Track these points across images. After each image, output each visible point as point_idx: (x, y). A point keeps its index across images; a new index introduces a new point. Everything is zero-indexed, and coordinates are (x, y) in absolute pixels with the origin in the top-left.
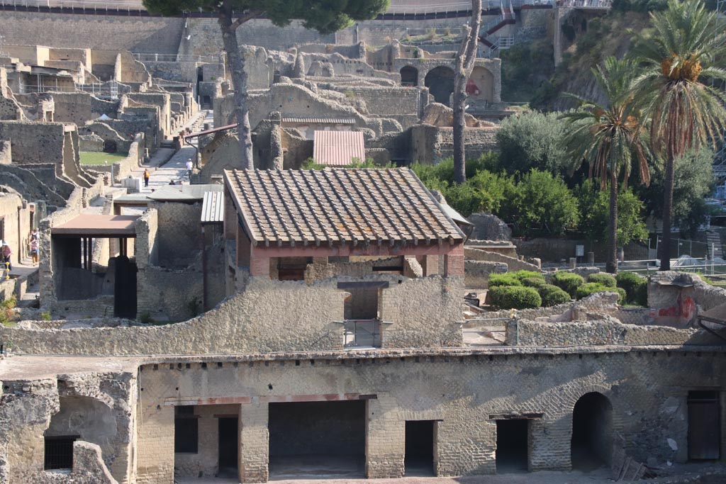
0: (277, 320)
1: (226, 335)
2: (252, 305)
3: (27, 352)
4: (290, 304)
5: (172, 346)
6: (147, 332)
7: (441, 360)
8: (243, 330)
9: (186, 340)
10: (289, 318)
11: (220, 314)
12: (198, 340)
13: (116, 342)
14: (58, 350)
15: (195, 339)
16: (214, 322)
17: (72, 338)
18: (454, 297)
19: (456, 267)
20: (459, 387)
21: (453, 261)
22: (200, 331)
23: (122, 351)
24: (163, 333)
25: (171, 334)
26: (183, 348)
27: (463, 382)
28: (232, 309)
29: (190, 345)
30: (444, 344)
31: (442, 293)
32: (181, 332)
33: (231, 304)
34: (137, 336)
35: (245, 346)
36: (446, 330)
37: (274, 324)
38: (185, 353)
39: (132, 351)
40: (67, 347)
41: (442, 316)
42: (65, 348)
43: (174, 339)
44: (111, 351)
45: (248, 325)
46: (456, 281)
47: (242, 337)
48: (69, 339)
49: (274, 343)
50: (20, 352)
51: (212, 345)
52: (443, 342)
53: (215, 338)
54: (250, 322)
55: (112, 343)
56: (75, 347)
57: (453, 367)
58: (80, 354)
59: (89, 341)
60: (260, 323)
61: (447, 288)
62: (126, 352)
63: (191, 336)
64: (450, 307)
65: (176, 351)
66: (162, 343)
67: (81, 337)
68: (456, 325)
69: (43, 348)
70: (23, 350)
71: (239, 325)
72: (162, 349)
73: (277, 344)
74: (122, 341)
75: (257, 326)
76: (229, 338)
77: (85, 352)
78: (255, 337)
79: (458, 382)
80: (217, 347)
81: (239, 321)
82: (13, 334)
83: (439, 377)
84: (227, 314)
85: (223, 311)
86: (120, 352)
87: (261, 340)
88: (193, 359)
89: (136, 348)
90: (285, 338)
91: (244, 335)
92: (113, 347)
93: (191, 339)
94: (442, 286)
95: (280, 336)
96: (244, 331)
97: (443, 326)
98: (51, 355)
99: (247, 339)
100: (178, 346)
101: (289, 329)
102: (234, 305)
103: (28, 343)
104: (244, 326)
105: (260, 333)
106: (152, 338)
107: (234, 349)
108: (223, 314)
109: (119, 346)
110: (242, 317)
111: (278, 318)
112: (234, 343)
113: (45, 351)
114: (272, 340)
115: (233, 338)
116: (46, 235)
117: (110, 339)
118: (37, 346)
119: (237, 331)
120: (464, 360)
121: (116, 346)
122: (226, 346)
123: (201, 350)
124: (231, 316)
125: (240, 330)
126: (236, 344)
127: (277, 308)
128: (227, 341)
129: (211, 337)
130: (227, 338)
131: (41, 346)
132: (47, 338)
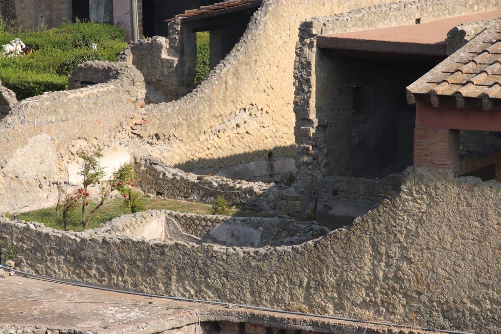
0: (462, 264)
1: (365, 281)
2: (412, 227)
3: (37, 271)
5: (269, 290)
6: (225, 257)
8: (395, 276)
9: (292, 282)
10: (487, 262)
11: (353, 238)
12: (313, 284)
13: (175, 271)
14: (83, 275)
15: (308, 283)
16: (341, 253)
17: (104, 254)
22: (317, 265)
23: (185, 289)
24: (253, 264)
25: (265, 268)
26: (287, 297)
28: (375, 229)
29: (300, 293)
32: (283, 266)
33: (373, 220)
34: (209, 262)
35: (400, 310)
37: (456, 272)
38: (287, 310)
39: (201, 291)
40: (98, 270)
42: (93, 272)
43: (272, 277)
44: (167, 285)
45: (405, 265)
47: (394, 291)
48: (100, 256)
49: (458, 311)
50: (26, 269)
51: (340, 298)
53: (343, 286)
54: (410, 261)
55: (168, 270)
56: (110, 271)
58: (118, 286)
59: (132, 263)
60: (429, 265)
62: (192, 292)
63: (302, 275)
65: (275, 301)
66: (251, 282)
67: (119, 253)
69: (61, 267)
70: (31, 266)
71: (388, 265)
72: (252, 293)
73: (464, 314)
74: (184, 269)
75: (423, 271)
76: (370, 289)
77: (125, 282)
78: (419, 294)
80: (348, 305)
81: (388, 257)
84: (366, 238)
85: (358, 233)
86: (181, 289)
87: (430, 301)
88: (295, 321)
89: (208, 286)
90: (478, 303)
91: (397, 286)
92: (170, 279)
93: (301, 282)
95: (469, 297)
96: (397, 279)
98: (73, 281)
99: (405, 295)
100: (277, 292)
101: (487, 286)
102: (380, 222)
103: (38, 255)
104: (399, 269)
105: (428, 286)
106: (235, 271)
107: (378, 312)
108: (359, 237)
109: (180, 280)
110: (395, 250)
111: (464, 259)
112: (379, 301)
113: (64, 273)
114: (452, 305)
115: (378, 289)
117: (164, 264)
118: (52, 261)
119: (386, 277)
121: (174, 278)
122: (365, 305)
123: (319, 306)
124: (374, 245)
125: (391, 276)
126: (383, 302)
127: (463, 238)
128: (368, 295)
129: (337, 281)
130: (367, 288)
131: (58, 262)
132: (67, 249)
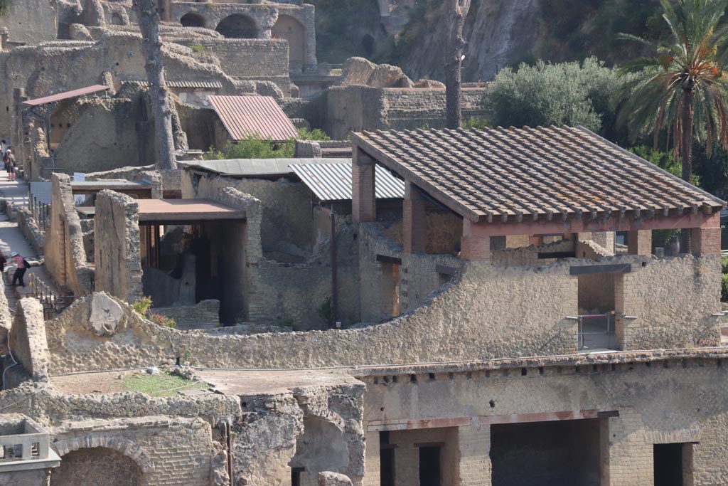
0: (499, 318)
1: (440, 338)
2: (469, 299)
3: (208, 366)
4: (514, 296)
5: (377, 353)
6: (347, 336)
7: (694, 364)
8: (459, 331)
9: (392, 346)
10: (513, 314)
11: (433, 311)
12: (406, 345)
13: (311, 351)
14: (244, 363)
15: (403, 345)
16: (425, 322)
17: (259, 347)
18: (710, 282)
19: (711, 243)
20: (717, 398)
21: (708, 236)
22: (409, 333)
23: (318, 362)
24: (366, 338)
25: (375, 339)
26: (389, 356)
27: (722, 392)
28: (446, 304)
29: (397, 352)
30: (698, 342)
31: (695, 278)
32: (387, 336)
33: (445, 298)
34: (336, 341)
35: (462, 352)
36: (700, 325)
37: (496, 323)
38: (392, 363)
39: (330, 361)
40: (254, 358)
41: (695, 308)
42: (251, 360)
43: (379, 345)
44: (306, 361)
45: (465, 325)
46: (711, 261)
47: (458, 341)
48: (257, 348)
49: (497, 347)
50: (199, 366)
51: (423, 351)
52: (696, 340)
53: (426, 343)
54: (468, 321)
55: (306, 351)
56: (264, 357)
57: (709, 373)
58: (269, 367)
59: (280, 349)
60: (480, 321)
61: (701, 270)
62: (323, 362)
63: (399, 340)
64: (704, 295)
65: (382, 360)
66: (365, 350)
67: (271, 344)
68: (711, 319)
69: (226, 360)
70: (203, 363)
71: (454, 325)
72: (365, 358)
73: (500, 348)
74: (318, 348)
75: (476, 325)
76: (443, 342)
77: (275, 364)
78: (474, 340)
79: (716, 393)
80: (429, 354)
81: (454, 320)
82: (191, 343)
83: (693, 386)
84: (441, 310)
85: (435, 308)
86: (315, 362)
87: (480, 343)
88: (404, 369)
89: (335, 357)
90: (508, 340)
91: (460, 338)
92: (308, 356)
93: (399, 344)
94: (695, 269)
95: (503, 337)
96: (460, 333)
97: (696, 320)
98: (236, 368)
99: (465, 342)
100: (383, 354)
101: (513, 329)
102: (449, 299)
103: (209, 354)
104: (461, 326)
105: (479, 334)
106: (353, 344)
107: (447, 356)
108: (436, 310)
109: (315, 356)
110: (458, 314)
111: (500, 315)
112: (449, 349)
113: (229, 364)
114: (493, 344)
115: (448, 341)
116: (133, 222)
117: (304, 347)
118: (220, 357)
119: (453, 332)
120: (723, 363)
121: (311, 355)
122: (440, 352)
123: (411, 358)
124: (446, 314)
125: (456, 332)
126: (451, 349)
127: (500, 301)
128: (441, 346)
129: (422, 341)
130: (441, 342)
131: (225, 357)
132: (231, 347)
